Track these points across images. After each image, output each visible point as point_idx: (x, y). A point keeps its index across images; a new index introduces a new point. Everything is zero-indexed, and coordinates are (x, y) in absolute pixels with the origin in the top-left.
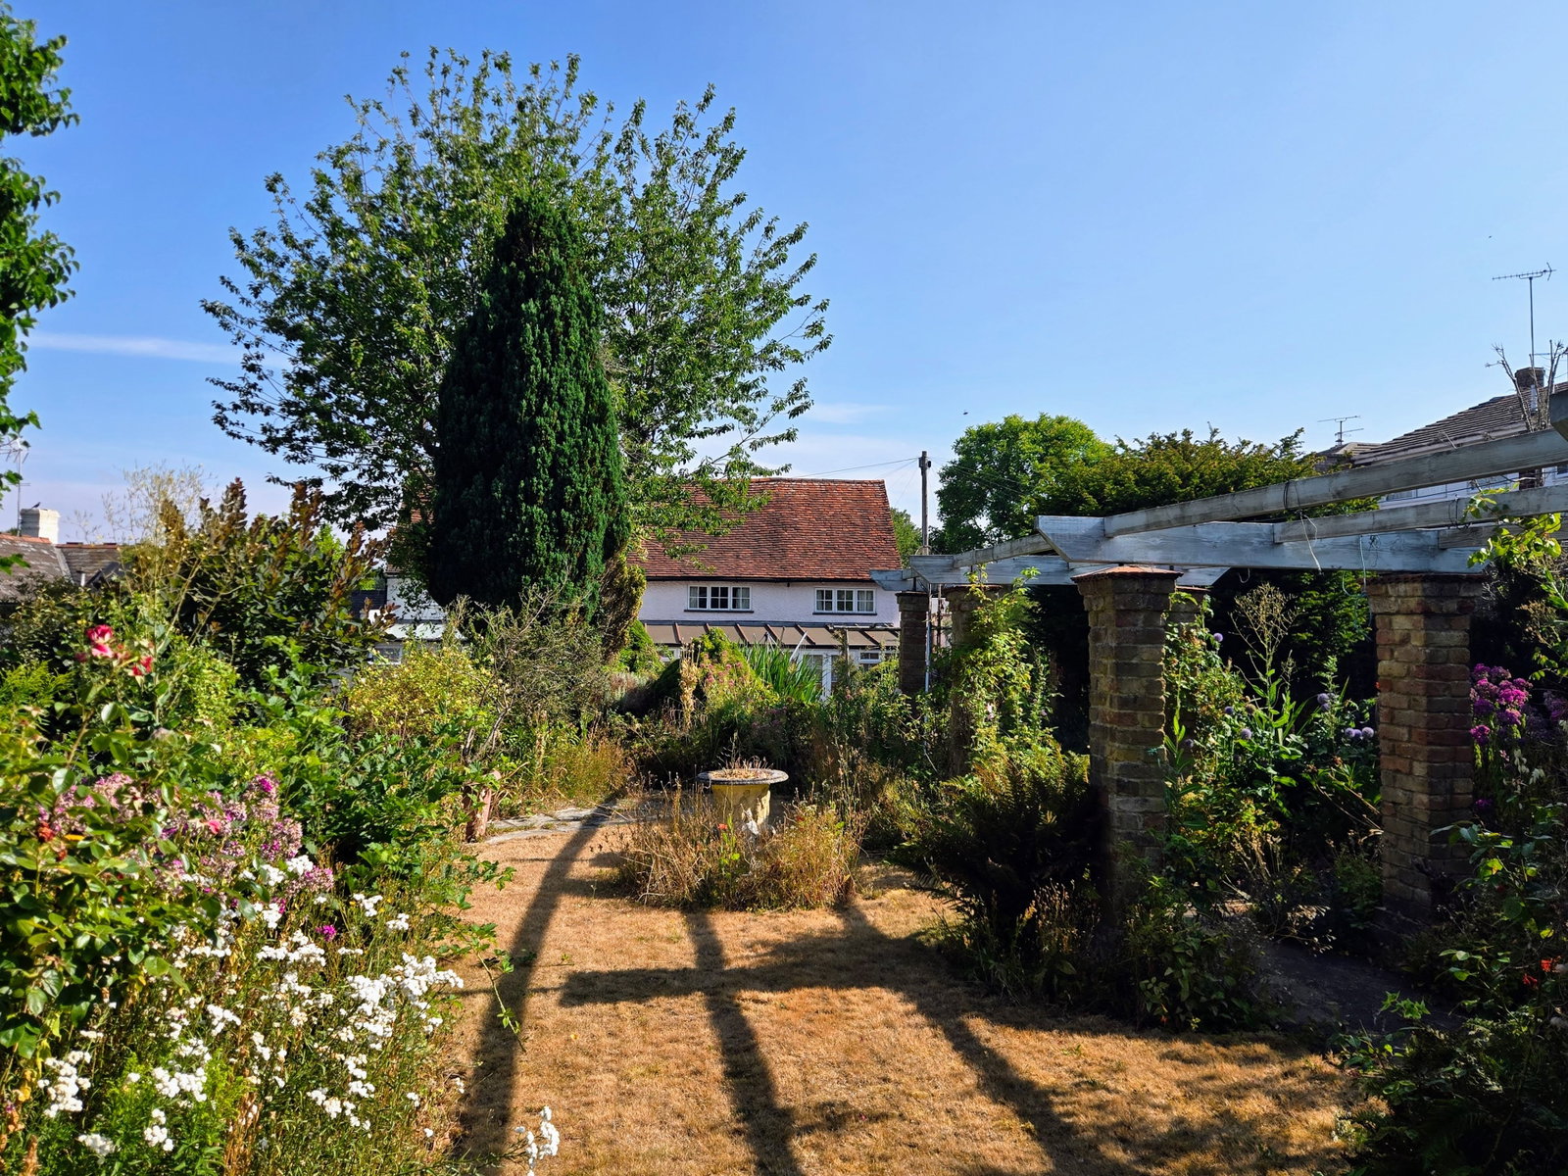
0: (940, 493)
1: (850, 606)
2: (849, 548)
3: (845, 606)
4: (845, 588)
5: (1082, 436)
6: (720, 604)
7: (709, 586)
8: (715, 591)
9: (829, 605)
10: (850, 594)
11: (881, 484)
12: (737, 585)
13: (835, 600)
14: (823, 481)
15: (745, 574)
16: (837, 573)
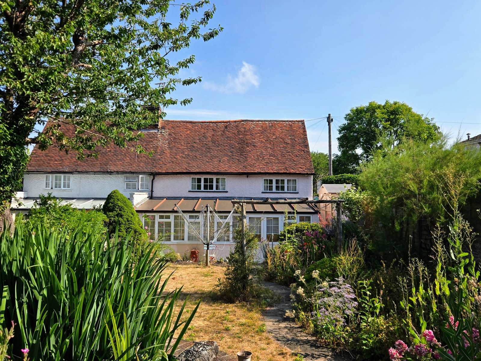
0: (338, 139)
1: (283, 188)
2: (283, 155)
3: (280, 188)
4: (280, 178)
5: (406, 110)
6: (209, 186)
7: (203, 178)
8: (206, 180)
9: (271, 188)
10: (283, 181)
11: (303, 122)
12: (218, 177)
13: (274, 185)
14: (271, 121)
15: (222, 170)
16: (275, 169)
